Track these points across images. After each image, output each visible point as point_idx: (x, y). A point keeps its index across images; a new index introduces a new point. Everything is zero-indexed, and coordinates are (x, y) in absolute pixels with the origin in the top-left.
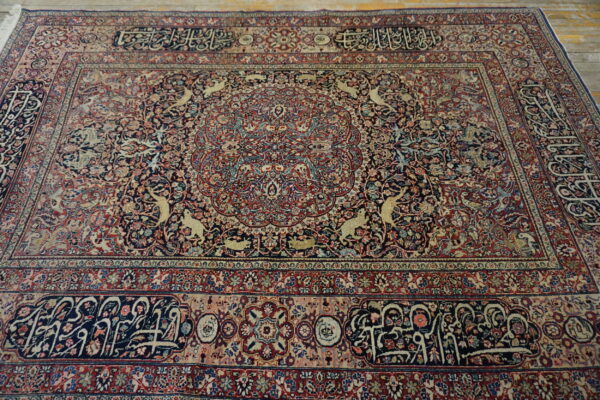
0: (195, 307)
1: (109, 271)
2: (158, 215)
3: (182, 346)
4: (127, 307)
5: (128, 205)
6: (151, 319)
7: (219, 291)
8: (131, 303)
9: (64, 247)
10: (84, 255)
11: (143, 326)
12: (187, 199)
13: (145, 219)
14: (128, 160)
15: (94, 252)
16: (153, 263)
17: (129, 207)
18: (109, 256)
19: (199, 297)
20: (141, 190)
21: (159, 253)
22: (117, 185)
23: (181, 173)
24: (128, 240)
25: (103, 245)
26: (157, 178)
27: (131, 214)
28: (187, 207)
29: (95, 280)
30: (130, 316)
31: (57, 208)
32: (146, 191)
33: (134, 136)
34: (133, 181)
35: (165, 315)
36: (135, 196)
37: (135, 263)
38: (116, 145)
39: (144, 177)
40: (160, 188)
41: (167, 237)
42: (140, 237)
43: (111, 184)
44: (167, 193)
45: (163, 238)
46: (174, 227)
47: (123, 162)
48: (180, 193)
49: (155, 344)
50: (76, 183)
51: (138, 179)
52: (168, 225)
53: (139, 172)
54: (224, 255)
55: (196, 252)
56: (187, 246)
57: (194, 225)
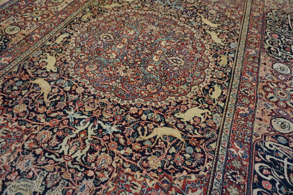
0: (265, 130)
2: (172, 138)
4: (264, 184)
5: (151, 162)
6: (274, 164)
7: (253, 112)
8: (260, 179)
11: (281, 173)
12: (164, 111)
13: (173, 150)
14: (92, 151)
16: (222, 153)
17: (154, 162)
19: (256, 126)
20: (137, 147)
21: (213, 146)
22: (120, 170)
23: (133, 110)
24: (193, 170)
26: (129, 130)
27: (163, 162)
28: (173, 114)
30: (273, 182)
32: (141, 143)
33: (60, 139)
34: (122, 152)
35: (271, 153)
36: (143, 154)
37: (220, 166)
38: (61, 160)
39: (122, 141)
40: (143, 130)
41: (199, 135)
42: (193, 158)
43: (115, 175)
44: (151, 126)
45: (199, 139)
46: (189, 128)
47: (91, 157)
48: (156, 116)
51: (123, 147)
52: (186, 132)
53: (113, 145)
54: (224, 101)
55: (217, 118)
56: (210, 123)
57: (192, 113)
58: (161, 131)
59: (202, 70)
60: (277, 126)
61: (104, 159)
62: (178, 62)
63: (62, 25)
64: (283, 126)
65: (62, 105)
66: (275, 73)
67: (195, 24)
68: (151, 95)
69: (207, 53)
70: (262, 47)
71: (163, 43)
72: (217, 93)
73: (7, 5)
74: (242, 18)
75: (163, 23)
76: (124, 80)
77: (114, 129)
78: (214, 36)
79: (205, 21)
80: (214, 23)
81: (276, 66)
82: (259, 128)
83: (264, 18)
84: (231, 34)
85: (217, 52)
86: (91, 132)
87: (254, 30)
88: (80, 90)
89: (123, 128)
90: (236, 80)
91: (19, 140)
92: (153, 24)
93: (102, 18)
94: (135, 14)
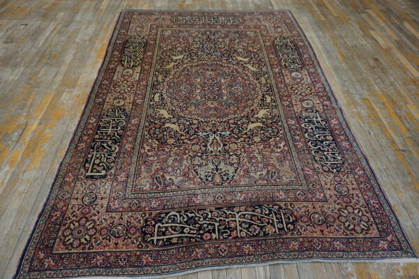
0: (300, 109)
1: (294, 141)
2: (259, 127)
3: (317, 111)
4: (309, 131)
5: (256, 140)
6: (310, 122)
7: (291, 102)
8: (306, 129)
9: (287, 162)
10: (289, 152)
11: (314, 124)
12: (247, 117)
13: (262, 132)
14: (225, 145)
15: (286, 148)
16: (285, 125)
17: (257, 139)
18: (287, 141)
19: (295, 109)
20: (245, 136)
21: (280, 124)
22: (244, 147)
23: (231, 122)
24: (276, 136)
25: (282, 145)
26: (236, 131)
27: (261, 138)
28: (252, 116)
29: (300, 145)
30: (312, 129)
31: (264, 172)
32: (246, 134)
33: (206, 146)
34: (239, 141)
35: (307, 118)
36: (249, 138)
37: (287, 131)
38: (213, 154)
39: (236, 136)
40: (242, 129)
41: (270, 121)
42: (273, 132)
43: (243, 150)
44: (245, 125)
45: (271, 123)
46: (264, 120)
47: (227, 148)
48: (244, 120)
49: (319, 119)
50: (245, 167)
51: (239, 138)
52: (264, 122)
53: (233, 139)
54: (274, 102)
55: (275, 111)
56: (273, 114)
57: (262, 113)
58: (251, 126)
59: (254, 90)
60: (305, 105)
61: (233, 146)
62: (238, 89)
63: (149, 88)
64: (308, 104)
65: (192, 132)
66: (294, 79)
67: (234, 63)
68: (235, 112)
69: (251, 79)
70: (281, 65)
71: (222, 81)
72: (268, 99)
73: (96, 87)
74: (260, 49)
75: (214, 68)
76: (215, 109)
77: (228, 133)
78: (250, 67)
79: (239, 58)
80: (245, 58)
81: (293, 74)
82: (297, 109)
83: (274, 46)
84: (260, 63)
85: (257, 76)
86: (218, 138)
87: (271, 56)
88: (195, 122)
89: (232, 131)
90: (276, 90)
91: (185, 154)
92: (208, 70)
93: (171, 77)
94: (191, 67)
